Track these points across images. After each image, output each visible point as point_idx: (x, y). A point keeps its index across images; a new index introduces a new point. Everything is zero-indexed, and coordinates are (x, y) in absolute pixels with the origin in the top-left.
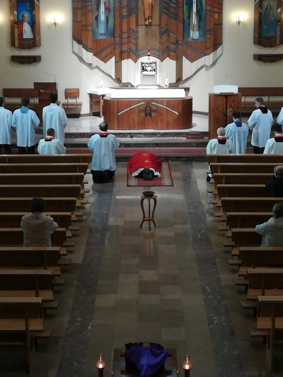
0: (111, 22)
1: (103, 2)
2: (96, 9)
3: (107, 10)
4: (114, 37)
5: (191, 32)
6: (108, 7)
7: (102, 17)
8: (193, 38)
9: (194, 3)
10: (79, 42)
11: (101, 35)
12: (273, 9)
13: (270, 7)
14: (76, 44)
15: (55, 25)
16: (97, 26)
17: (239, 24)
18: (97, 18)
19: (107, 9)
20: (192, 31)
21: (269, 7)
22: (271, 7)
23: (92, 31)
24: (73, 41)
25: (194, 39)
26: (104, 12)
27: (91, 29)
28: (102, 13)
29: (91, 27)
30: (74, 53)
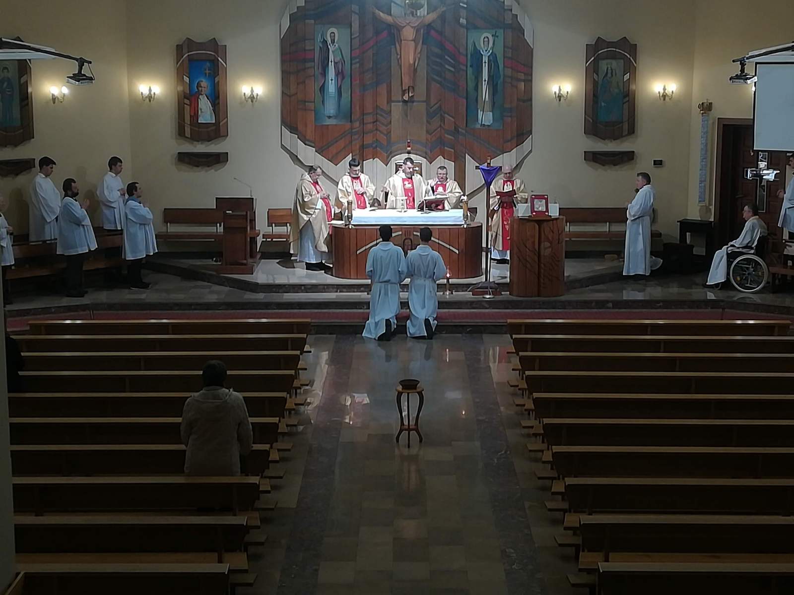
0: (346, 96)
1: (333, 63)
2: (321, 74)
3: (339, 76)
4: (351, 121)
5: (480, 113)
6: (340, 71)
7: (332, 88)
8: (483, 123)
9: (484, 64)
10: (293, 129)
11: (329, 117)
12: (616, 74)
13: (612, 72)
14: (286, 132)
15: (252, 101)
16: (323, 102)
17: (560, 100)
18: (323, 89)
19: (339, 74)
20: (482, 112)
21: (609, 71)
22: (614, 71)
23: (315, 111)
24: (283, 127)
25: (484, 125)
26: (333, 79)
27: (313, 108)
28: (330, 81)
29: (313, 103)
30: (283, 147)
